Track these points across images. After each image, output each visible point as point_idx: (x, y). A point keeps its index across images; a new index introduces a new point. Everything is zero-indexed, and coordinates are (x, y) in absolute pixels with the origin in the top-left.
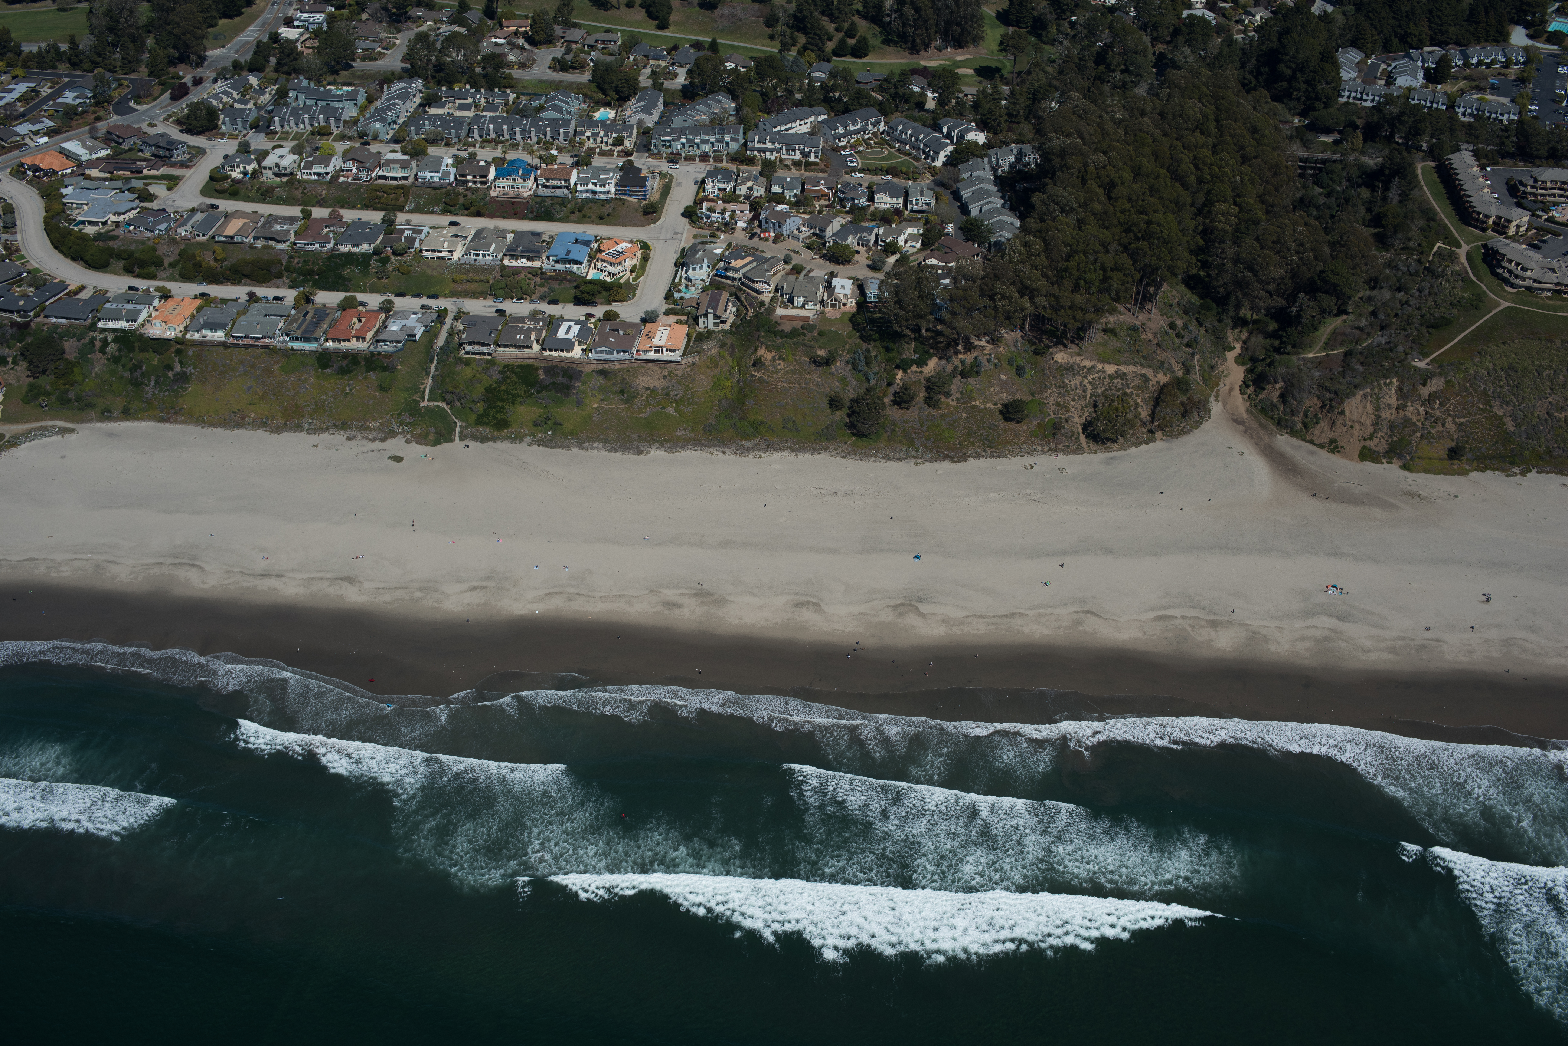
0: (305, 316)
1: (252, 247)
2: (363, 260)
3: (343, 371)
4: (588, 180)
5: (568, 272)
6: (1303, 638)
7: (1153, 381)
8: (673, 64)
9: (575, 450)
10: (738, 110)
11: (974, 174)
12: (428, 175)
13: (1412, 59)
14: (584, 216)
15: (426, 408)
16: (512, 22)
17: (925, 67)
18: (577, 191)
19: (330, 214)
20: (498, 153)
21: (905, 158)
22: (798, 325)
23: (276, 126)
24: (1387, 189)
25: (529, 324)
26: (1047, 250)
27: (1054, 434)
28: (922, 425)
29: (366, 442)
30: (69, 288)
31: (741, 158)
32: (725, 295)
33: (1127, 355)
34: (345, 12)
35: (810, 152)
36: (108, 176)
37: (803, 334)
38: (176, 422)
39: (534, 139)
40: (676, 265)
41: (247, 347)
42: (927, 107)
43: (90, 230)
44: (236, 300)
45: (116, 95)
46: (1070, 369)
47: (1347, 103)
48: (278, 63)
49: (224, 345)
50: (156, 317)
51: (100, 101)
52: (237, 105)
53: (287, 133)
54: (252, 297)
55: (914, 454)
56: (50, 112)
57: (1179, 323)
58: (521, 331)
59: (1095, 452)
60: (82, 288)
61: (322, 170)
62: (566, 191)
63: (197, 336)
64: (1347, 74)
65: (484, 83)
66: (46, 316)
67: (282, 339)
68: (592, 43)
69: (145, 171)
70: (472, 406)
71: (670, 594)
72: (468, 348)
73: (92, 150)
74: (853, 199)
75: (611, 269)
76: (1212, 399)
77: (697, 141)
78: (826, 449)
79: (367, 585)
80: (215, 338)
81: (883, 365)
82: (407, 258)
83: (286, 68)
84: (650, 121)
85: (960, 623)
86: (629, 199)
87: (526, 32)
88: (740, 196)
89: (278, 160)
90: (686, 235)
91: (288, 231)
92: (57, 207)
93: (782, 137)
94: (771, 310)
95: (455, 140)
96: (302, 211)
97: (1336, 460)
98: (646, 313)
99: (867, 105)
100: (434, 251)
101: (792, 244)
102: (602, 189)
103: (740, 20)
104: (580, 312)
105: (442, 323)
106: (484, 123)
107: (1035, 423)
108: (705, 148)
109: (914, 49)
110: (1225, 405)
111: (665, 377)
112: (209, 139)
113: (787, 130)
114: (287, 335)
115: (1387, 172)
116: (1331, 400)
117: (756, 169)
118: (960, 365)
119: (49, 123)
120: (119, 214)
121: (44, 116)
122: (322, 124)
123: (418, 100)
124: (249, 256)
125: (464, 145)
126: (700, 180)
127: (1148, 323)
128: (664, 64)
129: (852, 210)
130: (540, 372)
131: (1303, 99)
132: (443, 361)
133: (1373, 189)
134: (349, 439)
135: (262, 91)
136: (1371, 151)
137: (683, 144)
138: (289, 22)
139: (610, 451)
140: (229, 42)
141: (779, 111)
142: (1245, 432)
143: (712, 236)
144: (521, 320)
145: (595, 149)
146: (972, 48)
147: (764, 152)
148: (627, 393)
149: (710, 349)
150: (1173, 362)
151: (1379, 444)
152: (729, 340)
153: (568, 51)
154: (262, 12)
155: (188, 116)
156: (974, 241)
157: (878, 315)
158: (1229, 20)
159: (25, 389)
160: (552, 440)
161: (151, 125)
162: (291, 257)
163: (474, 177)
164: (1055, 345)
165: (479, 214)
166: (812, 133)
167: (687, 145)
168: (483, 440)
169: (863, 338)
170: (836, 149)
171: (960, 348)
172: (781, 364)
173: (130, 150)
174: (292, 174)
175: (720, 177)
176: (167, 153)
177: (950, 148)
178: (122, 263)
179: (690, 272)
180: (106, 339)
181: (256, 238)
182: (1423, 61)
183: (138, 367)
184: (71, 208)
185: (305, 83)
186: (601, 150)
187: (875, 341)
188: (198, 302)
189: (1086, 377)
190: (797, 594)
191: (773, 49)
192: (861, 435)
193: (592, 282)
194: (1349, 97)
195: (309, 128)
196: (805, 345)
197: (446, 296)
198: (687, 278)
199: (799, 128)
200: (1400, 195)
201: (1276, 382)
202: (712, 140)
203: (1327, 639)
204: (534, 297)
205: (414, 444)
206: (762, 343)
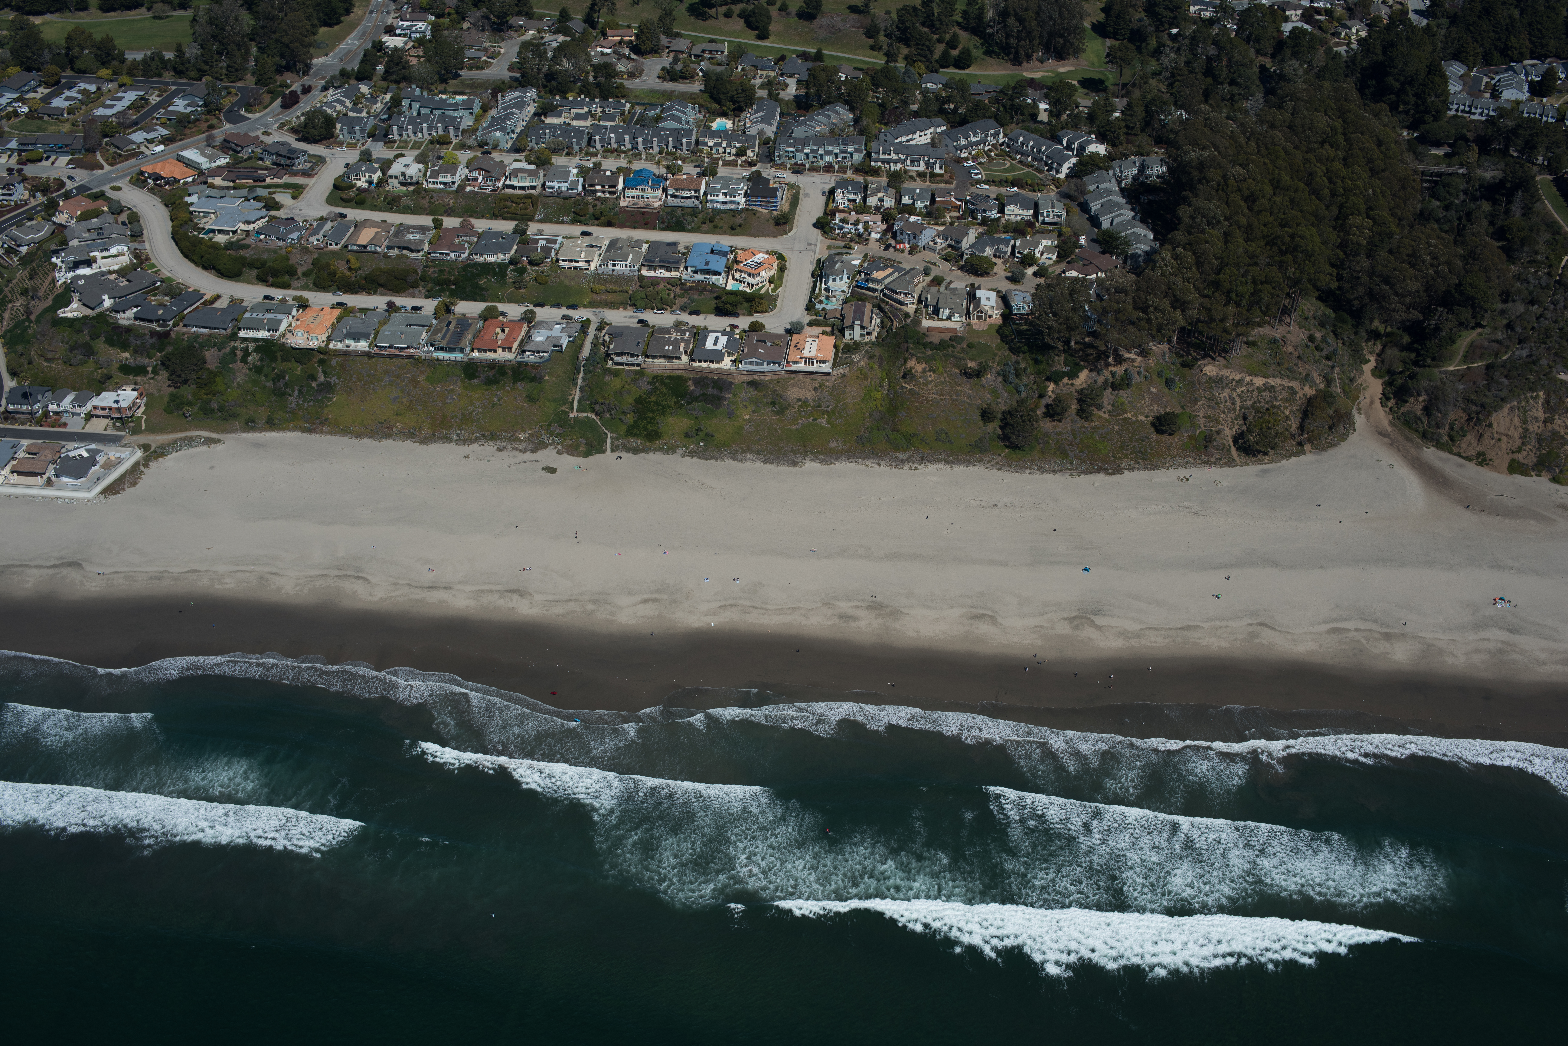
0: (448, 325)
1: (386, 256)
2: (499, 270)
3: (490, 382)
4: (719, 190)
5: (708, 283)
6: (1477, 651)
7: (1300, 394)
8: (782, 75)
9: (729, 462)
10: (856, 121)
11: (1101, 186)
12: (556, 185)
13: (1515, 72)
14: (716, 227)
15: (575, 419)
16: (616, 32)
17: (1032, 79)
18: (707, 202)
19: (461, 224)
20: (622, 162)
21: (1027, 169)
22: (947, 337)
23: (394, 135)
24: (1509, 202)
25: (675, 335)
26: (1199, 264)
27: (1206, 447)
28: (1075, 437)
29: (517, 453)
30: (205, 298)
31: (864, 169)
32: (868, 307)
33: (1272, 367)
34: (446, 20)
35: (935, 163)
36: (231, 184)
37: (953, 346)
38: (322, 432)
39: (656, 150)
40: (813, 276)
41: (391, 357)
42: (1039, 119)
43: (221, 239)
44: (374, 309)
45: (227, 102)
46: (1219, 381)
47: (1455, 116)
48: (386, 71)
49: (368, 355)
50: (297, 327)
51: (211, 108)
52: (351, 114)
53: (406, 142)
54: (391, 307)
55: (1069, 466)
56: (163, 120)
57: (1318, 335)
58: (669, 342)
59: (1247, 465)
60: (218, 297)
61: (448, 179)
62: (696, 202)
63: (340, 346)
64: (1454, 87)
65: (597, 93)
66: (185, 326)
67: (426, 349)
68: (699, 53)
69: (268, 180)
70: (623, 418)
71: (845, 606)
72: (617, 359)
73: (212, 159)
74: (984, 211)
75: (750, 280)
76: (1355, 411)
77: (821, 151)
78: (980, 461)
79: (537, 597)
80: (359, 348)
81: (1032, 377)
82: (545, 268)
83: (394, 77)
84: (770, 131)
85: (1137, 635)
86: (760, 209)
87: (631, 42)
88: (870, 207)
89: (403, 169)
90: (820, 247)
91: (422, 241)
92: (184, 216)
93: (902, 148)
94: (917, 322)
95: (576, 149)
96: (433, 221)
97: (1485, 473)
98: (791, 324)
99: (985, 117)
100: (571, 261)
101: (929, 256)
102: (733, 199)
103: (840, 30)
104: (724, 322)
105: (585, 333)
106: (605, 133)
107: (1186, 435)
108: (828, 159)
109: (1017, 61)
110: (1368, 417)
111: (815, 389)
112: (328, 147)
113: (908, 141)
114: (432, 345)
115: (1508, 185)
116: (1478, 413)
117: (884, 180)
118: (1110, 377)
119: (164, 132)
120: (249, 223)
121: (156, 125)
122: (441, 133)
123: (532, 109)
124: (383, 266)
125: (587, 154)
126: (827, 190)
127: (1288, 336)
128: (773, 74)
129: (985, 222)
130: (690, 383)
131: (1412, 112)
132: (590, 372)
133: (1495, 202)
134: (500, 450)
135: (373, 99)
136: (1486, 164)
137: (807, 155)
138: (390, 31)
139: (764, 462)
140: (332, 51)
141: (898, 122)
142: (1391, 445)
143: (846, 247)
144: (667, 330)
145: (718, 159)
146: (1072, 59)
147: (889, 163)
148: (778, 404)
149: (859, 361)
150: (1314, 374)
151: (1527, 457)
152: (878, 352)
153: (676, 60)
154: (360, 20)
155: (306, 125)
156: (1112, 254)
157: (1025, 327)
158: (1326, 32)
159: (166, 399)
160: (705, 451)
161: (266, 133)
162: (426, 267)
163: (603, 186)
164: (1203, 357)
165: (610, 224)
166: (933, 144)
167: (811, 156)
168: (635, 451)
169: (1012, 350)
170: (959, 161)
171: (1110, 360)
172: (931, 376)
173: (250, 158)
174: (418, 183)
175: (850, 188)
176: (289, 162)
177: (1074, 160)
178: (255, 272)
179: (830, 283)
180: (247, 348)
181: (389, 247)
182: (1526, 75)
183: (280, 377)
184: (199, 217)
185: (418, 91)
186: (724, 160)
187: (1024, 353)
188: (337, 312)
189: (1234, 390)
190: (971, 607)
191: (879, 61)
192: (1015, 447)
193: (732, 293)
194: (1457, 110)
195: (426, 136)
196: (955, 357)
197: (585, 307)
198: (826, 289)
199: (919, 139)
200: (1522, 208)
201: (1419, 395)
202: (836, 151)
203: (1501, 651)
204: (674, 308)
205: (565, 455)
206: (912, 355)
